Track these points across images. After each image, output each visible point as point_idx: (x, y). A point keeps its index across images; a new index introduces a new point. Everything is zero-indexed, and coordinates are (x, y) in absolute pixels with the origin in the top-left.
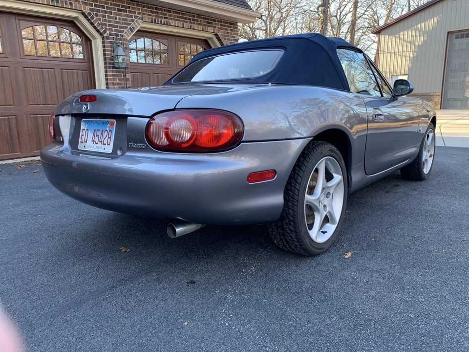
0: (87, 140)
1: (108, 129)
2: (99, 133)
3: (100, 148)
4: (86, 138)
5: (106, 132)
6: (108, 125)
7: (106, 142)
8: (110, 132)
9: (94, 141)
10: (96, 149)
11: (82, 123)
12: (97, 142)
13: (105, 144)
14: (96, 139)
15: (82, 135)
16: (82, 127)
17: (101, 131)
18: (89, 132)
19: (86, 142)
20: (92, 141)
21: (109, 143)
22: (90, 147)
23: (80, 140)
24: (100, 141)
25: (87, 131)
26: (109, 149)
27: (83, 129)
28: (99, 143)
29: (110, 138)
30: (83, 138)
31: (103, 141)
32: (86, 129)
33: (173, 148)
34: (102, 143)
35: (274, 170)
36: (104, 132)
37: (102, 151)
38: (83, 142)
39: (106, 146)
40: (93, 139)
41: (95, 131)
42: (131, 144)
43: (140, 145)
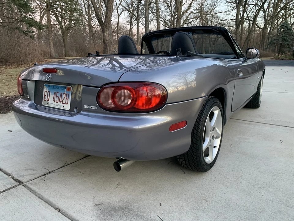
0: (49, 99)
1: (65, 92)
2: (59, 95)
3: (60, 106)
4: (48, 97)
5: (64, 95)
6: (66, 90)
7: (64, 102)
8: (67, 95)
9: (55, 100)
10: (57, 106)
11: (44, 87)
12: (57, 101)
13: (64, 104)
14: (57, 99)
15: (45, 95)
16: (45, 90)
18: (51, 93)
19: (49, 100)
20: (53, 100)
21: (67, 103)
22: (52, 104)
23: (43, 99)
25: (49, 93)
26: (67, 107)
27: (45, 91)
28: (59, 102)
29: (68, 99)
30: (46, 97)
31: (62, 101)
32: (48, 91)
33: (118, 110)
34: (62, 102)
35: (186, 121)
36: (62, 94)
37: (62, 108)
38: (46, 100)
39: (65, 105)
40: (54, 99)
41: (55, 93)
42: (85, 106)
43: (92, 107)
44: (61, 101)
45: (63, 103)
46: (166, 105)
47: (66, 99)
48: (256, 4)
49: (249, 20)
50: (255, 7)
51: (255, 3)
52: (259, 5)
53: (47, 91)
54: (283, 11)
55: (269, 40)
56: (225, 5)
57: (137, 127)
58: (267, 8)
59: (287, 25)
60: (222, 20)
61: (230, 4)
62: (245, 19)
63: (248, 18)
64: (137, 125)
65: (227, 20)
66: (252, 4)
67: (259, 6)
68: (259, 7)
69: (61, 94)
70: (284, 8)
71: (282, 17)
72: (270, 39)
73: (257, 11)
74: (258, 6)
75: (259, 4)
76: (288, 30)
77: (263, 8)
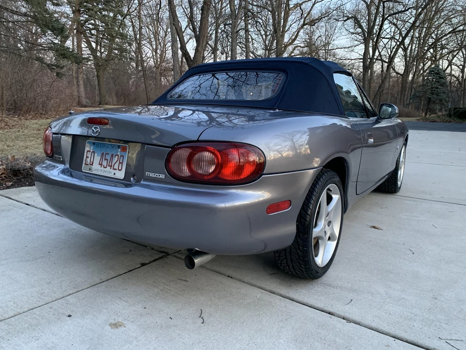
0: (93, 163)
1: (119, 154)
2: (108, 157)
3: (110, 172)
4: (92, 160)
5: (117, 157)
6: (119, 150)
7: (116, 167)
8: (122, 158)
9: (101, 165)
10: (105, 173)
11: (87, 144)
12: (105, 166)
13: (116, 169)
14: (105, 163)
15: (87, 157)
16: (87, 149)
17: (110, 155)
18: (96, 154)
19: (92, 165)
20: (99, 164)
21: (120, 169)
22: (97, 170)
23: (84, 162)
24: (109, 166)
25: (93, 153)
26: (121, 175)
27: (88, 151)
28: (108, 168)
29: (122, 163)
30: (88, 160)
31: (113, 165)
32: (92, 151)
33: (195, 180)
34: (112, 168)
35: (290, 201)
36: (114, 156)
37: (112, 175)
38: (88, 165)
39: (117, 172)
40: (101, 163)
41: (103, 154)
42: (148, 173)
43: (158, 175)
44: (111, 166)
45: (114, 169)
46: (263, 176)
47: (120, 163)
48: (392, 38)
49: (383, 61)
50: (390, 42)
51: (390, 37)
52: (396, 39)
53: (90, 151)
54: (432, 50)
55: (411, 91)
56: (347, 37)
57: (222, 205)
58: (409, 45)
59: (438, 71)
60: (341, 60)
61: (353, 35)
62: (377, 59)
63: (381, 58)
64: (222, 202)
65: (349, 59)
66: (386, 38)
67: (398, 40)
68: (396, 43)
69: (112, 155)
70: (434, 46)
71: (431, 59)
72: (413, 90)
73: (393, 48)
74: (394, 41)
75: (398, 38)
76: (440, 78)
77: (404, 45)
